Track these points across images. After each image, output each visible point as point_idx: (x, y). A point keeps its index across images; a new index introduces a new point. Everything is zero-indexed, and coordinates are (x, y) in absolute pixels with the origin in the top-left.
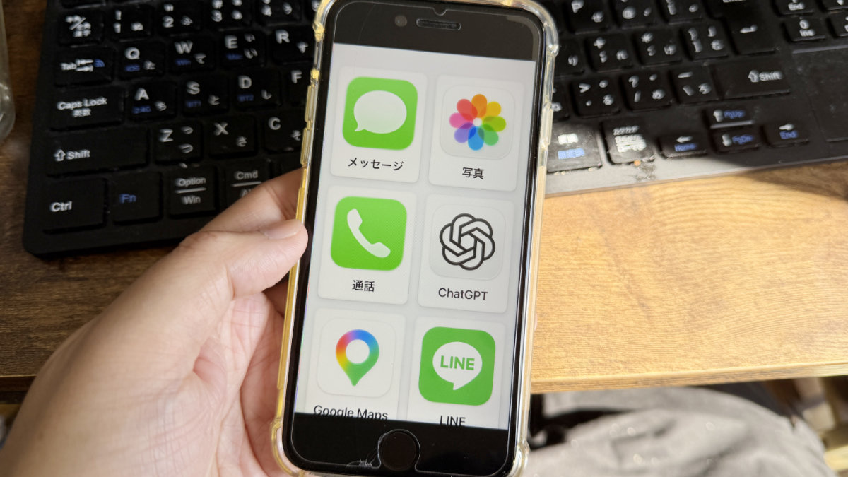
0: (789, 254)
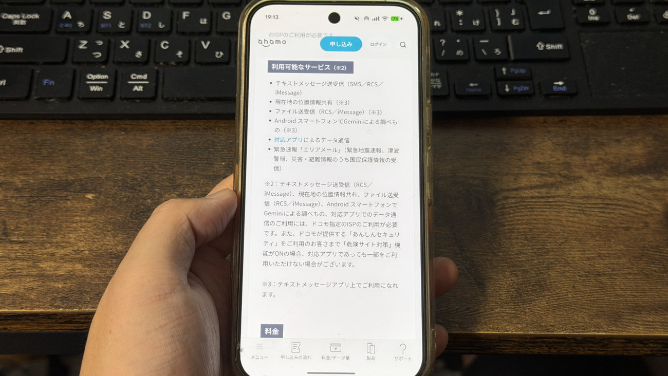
0: (608, 253)
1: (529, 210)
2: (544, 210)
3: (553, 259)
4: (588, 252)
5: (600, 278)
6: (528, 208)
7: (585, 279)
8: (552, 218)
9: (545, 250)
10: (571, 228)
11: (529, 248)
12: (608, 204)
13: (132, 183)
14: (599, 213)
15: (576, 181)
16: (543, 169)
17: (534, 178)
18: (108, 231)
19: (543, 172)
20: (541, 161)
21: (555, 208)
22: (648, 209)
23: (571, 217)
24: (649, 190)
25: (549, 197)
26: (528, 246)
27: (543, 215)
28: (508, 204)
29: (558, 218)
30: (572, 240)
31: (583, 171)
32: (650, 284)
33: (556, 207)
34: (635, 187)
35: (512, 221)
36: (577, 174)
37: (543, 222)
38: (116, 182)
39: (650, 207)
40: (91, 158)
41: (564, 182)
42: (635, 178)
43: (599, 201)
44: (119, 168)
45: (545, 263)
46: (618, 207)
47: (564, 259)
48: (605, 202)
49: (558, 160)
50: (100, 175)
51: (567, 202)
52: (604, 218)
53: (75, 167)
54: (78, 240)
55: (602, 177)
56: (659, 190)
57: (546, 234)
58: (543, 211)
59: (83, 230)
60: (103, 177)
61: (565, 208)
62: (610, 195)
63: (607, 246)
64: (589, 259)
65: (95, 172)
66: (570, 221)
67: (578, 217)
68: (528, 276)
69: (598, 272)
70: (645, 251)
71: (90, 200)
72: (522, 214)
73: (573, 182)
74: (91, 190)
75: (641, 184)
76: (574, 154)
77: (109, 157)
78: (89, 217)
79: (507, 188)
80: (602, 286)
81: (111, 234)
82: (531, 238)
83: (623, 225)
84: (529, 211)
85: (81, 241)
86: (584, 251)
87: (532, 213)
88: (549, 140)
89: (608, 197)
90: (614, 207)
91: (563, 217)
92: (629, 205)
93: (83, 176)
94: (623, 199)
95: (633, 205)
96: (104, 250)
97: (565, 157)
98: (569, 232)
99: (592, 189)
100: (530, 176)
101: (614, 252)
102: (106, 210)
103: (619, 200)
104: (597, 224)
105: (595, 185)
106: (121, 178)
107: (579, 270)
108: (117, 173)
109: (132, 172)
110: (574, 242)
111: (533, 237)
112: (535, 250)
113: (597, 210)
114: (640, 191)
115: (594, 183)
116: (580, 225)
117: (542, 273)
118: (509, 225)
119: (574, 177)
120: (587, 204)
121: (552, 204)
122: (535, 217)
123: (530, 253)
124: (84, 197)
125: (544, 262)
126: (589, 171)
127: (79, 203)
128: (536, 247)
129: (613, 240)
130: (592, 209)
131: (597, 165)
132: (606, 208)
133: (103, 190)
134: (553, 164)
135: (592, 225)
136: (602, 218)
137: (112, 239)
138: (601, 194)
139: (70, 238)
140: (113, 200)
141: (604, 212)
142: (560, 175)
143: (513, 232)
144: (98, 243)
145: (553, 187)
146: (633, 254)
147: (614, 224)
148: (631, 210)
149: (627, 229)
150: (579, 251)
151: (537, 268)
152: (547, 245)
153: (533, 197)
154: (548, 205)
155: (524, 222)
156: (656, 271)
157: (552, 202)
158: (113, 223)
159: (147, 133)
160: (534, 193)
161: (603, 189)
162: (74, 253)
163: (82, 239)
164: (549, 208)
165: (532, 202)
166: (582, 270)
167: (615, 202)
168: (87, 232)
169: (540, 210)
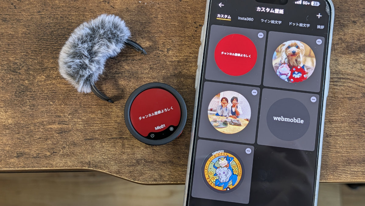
46: (347, 81)
83: (348, 96)
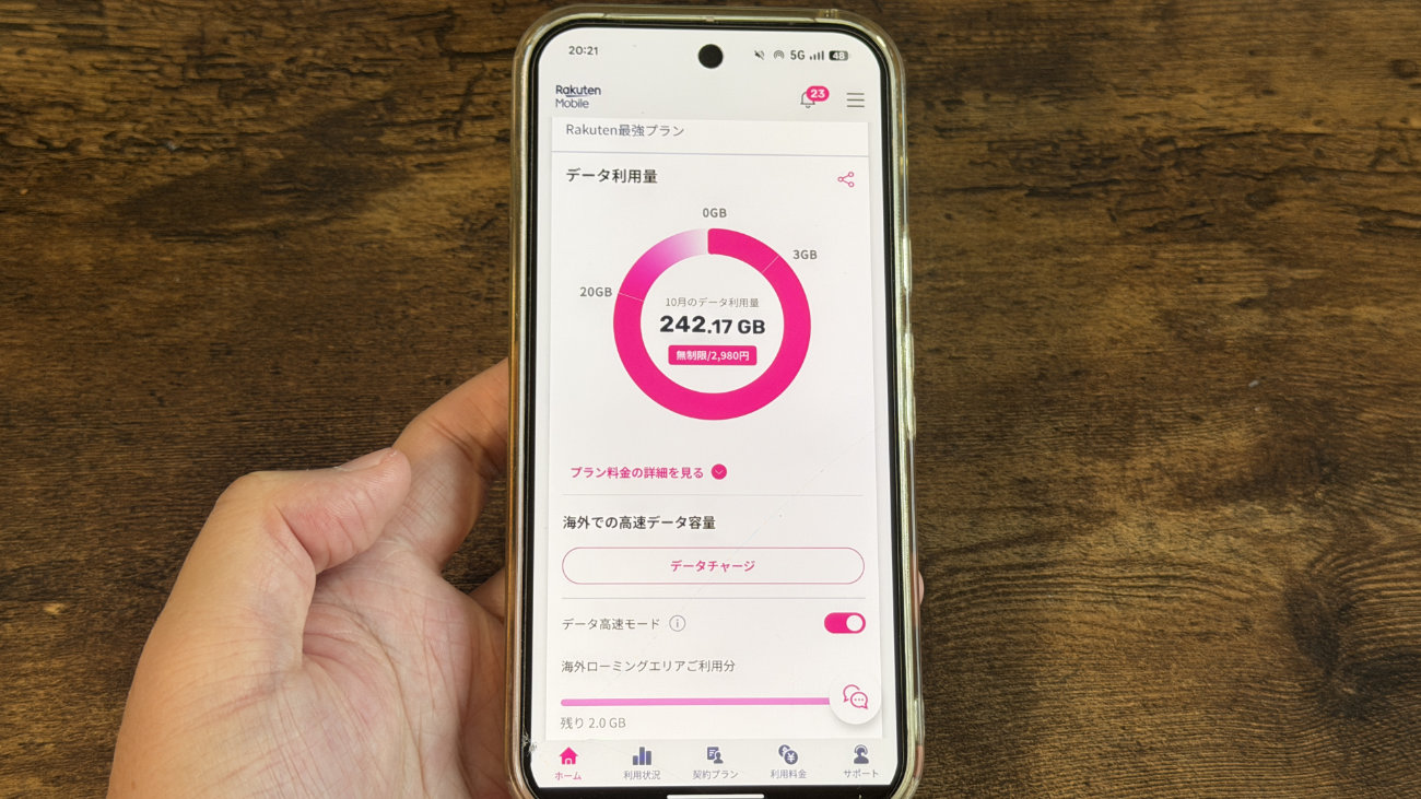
1: (1001, 598)
2: (1032, 597)
3: (1045, 716)
4: (1121, 698)
5: (1144, 759)
6: (998, 594)
7: (1111, 762)
8: (1047, 615)
9: (1030, 696)
10: (1086, 641)
11: (998, 692)
12: (1167, 578)
13: (144, 571)
14: (1146, 599)
15: (1102, 523)
16: (1035, 496)
17: (1015, 518)
18: (96, 694)
19: (1032, 504)
20: (1030, 476)
21: (1056, 593)
22: (1252, 587)
23: (1087, 612)
24: (1258, 540)
25: (1043, 565)
26: (995, 687)
27: (1029, 610)
28: (957, 585)
29: (1060, 615)
30: (1090, 669)
31: (1118, 496)
32: (1247, 768)
33: (1058, 589)
34: (1226, 532)
35: (964, 627)
36: (1106, 506)
37: (1027, 626)
38: (111, 570)
39: (1256, 582)
40: (54, 512)
41: (1076, 526)
42: (1229, 511)
43: (1150, 571)
44: (117, 535)
45: (1030, 728)
47: (1070, 716)
48: (1162, 574)
49: (1067, 471)
50: (74, 556)
51: (1081, 577)
52: (1160, 613)
53: (19, 538)
54: (31, 719)
55: (1158, 511)
56: (1278, 539)
57: (1035, 656)
58: (1029, 600)
59: (41, 692)
60: (81, 558)
61: (1077, 591)
62: (1173, 554)
63: (1160, 681)
64: (1122, 714)
65: (62, 548)
66: (1086, 623)
67: (1104, 612)
68: (992, 761)
69: (1139, 744)
70: (1241, 691)
71: (54, 617)
72: (985, 610)
73: (1095, 526)
74: (55, 593)
75: (1241, 524)
76: (1102, 454)
77: (94, 508)
78: (53, 661)
79: (955, 545)
80: (1146, 778)
81: (102, 700)
82: (1001, 668)
84: (1000, 602)
85: (38, 721)
86: (1113, 694)
87: (1006, 607)
88: (1048, 421)
89: (1168, 560)
90: (1179, 584)
91: (1070, 612)
92: (1213, 577)
93: (38, 558)
94: (1200, 564)
95: (1221, 577)
96: (88, 740)
97: (1081, 463)
98: (1082, 649)
99: (1136, 540)
100: (1005, 513)
101: (1175, 695)
102: (91, 641)
103: (1190, 567)
104: (1144, 628)
105: (1141, 531)
106: (122, 559)
107: (1099, 742)
108: (111, 547)
109: (144, 544)
110: (1093, 672)
111: (1006, 666)
112: (1010, 697)
113: (1145, 594)
114: (1238, 543)
115: (1142, 525)
116: (1107, 633)
117: (1023, 753)
118: (957, 637)
119: (1100, 512)
120: (1125, 578)
121: (1050, 581)
122: (1013, 616)
123: (998, 703)
124: (41, 610)
125: (1027, 724)
126: (1132, 497)
127: (31, 625)
128: (1011, 689)
129: (1174, 665)
130: (1134, 592)
131: (1149, 480)
132: (1163, 587)
133: (81, 591)
134: (1055, 481)
135: (1133, 631)
136: (1154, 612)
137: (103, 713)
138: (1153, 552)
139: (12, 714)
140: (105, 616)
141: (1156, 598)
142: (1069, 509)
143: (966, 656)
144: (75, 725)
145: (1053, 540)
146: (1215, 698)
147: (1179, 626)
148: (1217, 591)
149: (1205, 637)
150: (1099, 695)
151: (1013, 742)
152: (1034, 684)
153: (1009, 567)
154: (1041, 584)
155: (988, 628)
156: (1260, 738)
157: (1050, 577)
158: (104, 672)
159: (176, 444)
160: (1012, 556)
161: (1160, 541)
162: (22, 751)
163: (39, 715)
164: (1042, 593)
165: (1008, 579)
166: (1107, 741)
167: (1184, 570)
168: (49, 698)
169: (1024, 598)
